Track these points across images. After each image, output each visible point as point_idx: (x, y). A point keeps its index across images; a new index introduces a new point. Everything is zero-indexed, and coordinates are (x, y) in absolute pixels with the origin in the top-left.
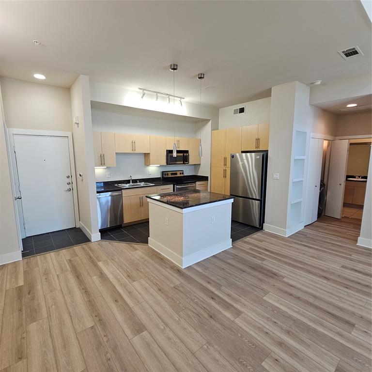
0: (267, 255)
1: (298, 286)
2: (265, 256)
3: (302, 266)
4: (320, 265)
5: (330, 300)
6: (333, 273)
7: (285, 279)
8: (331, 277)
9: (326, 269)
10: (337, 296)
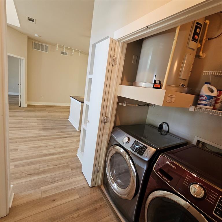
0: (59, 135)
1: (31, 130)
2: (60, 134)
3: (38, 138)
4: (31, 143)
5: (15, 131)
6: (20, 142)
7: (38, 130)
8: (20, 140)
9: (26, 143)
10: (13, 133)
